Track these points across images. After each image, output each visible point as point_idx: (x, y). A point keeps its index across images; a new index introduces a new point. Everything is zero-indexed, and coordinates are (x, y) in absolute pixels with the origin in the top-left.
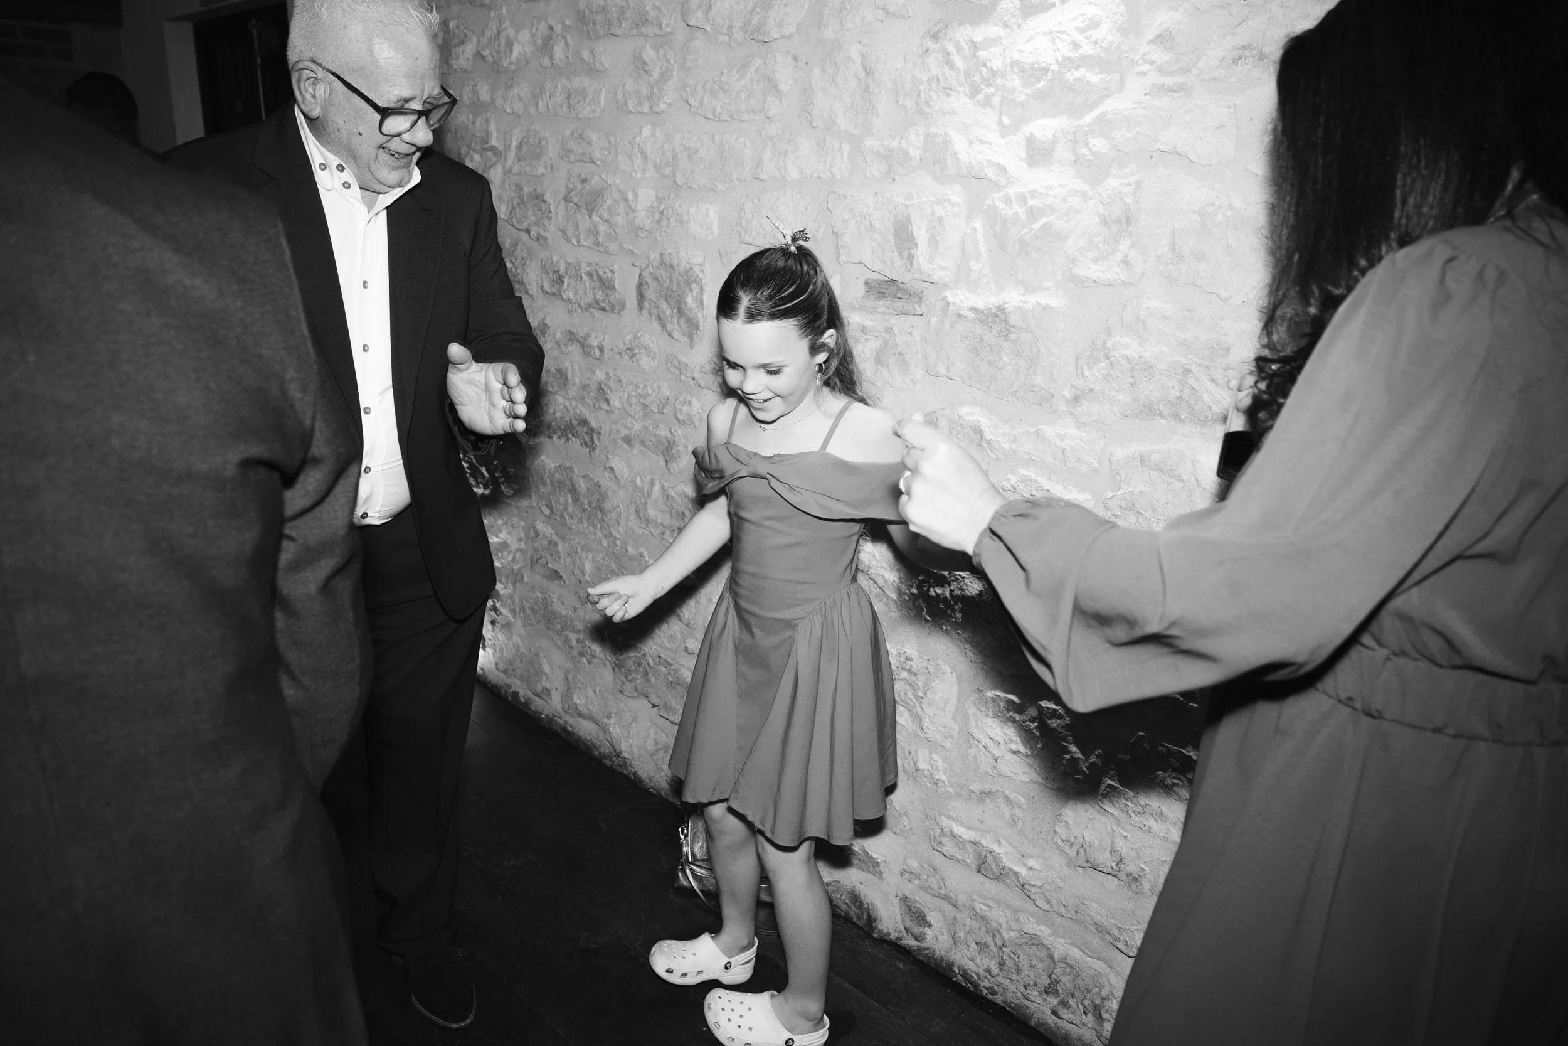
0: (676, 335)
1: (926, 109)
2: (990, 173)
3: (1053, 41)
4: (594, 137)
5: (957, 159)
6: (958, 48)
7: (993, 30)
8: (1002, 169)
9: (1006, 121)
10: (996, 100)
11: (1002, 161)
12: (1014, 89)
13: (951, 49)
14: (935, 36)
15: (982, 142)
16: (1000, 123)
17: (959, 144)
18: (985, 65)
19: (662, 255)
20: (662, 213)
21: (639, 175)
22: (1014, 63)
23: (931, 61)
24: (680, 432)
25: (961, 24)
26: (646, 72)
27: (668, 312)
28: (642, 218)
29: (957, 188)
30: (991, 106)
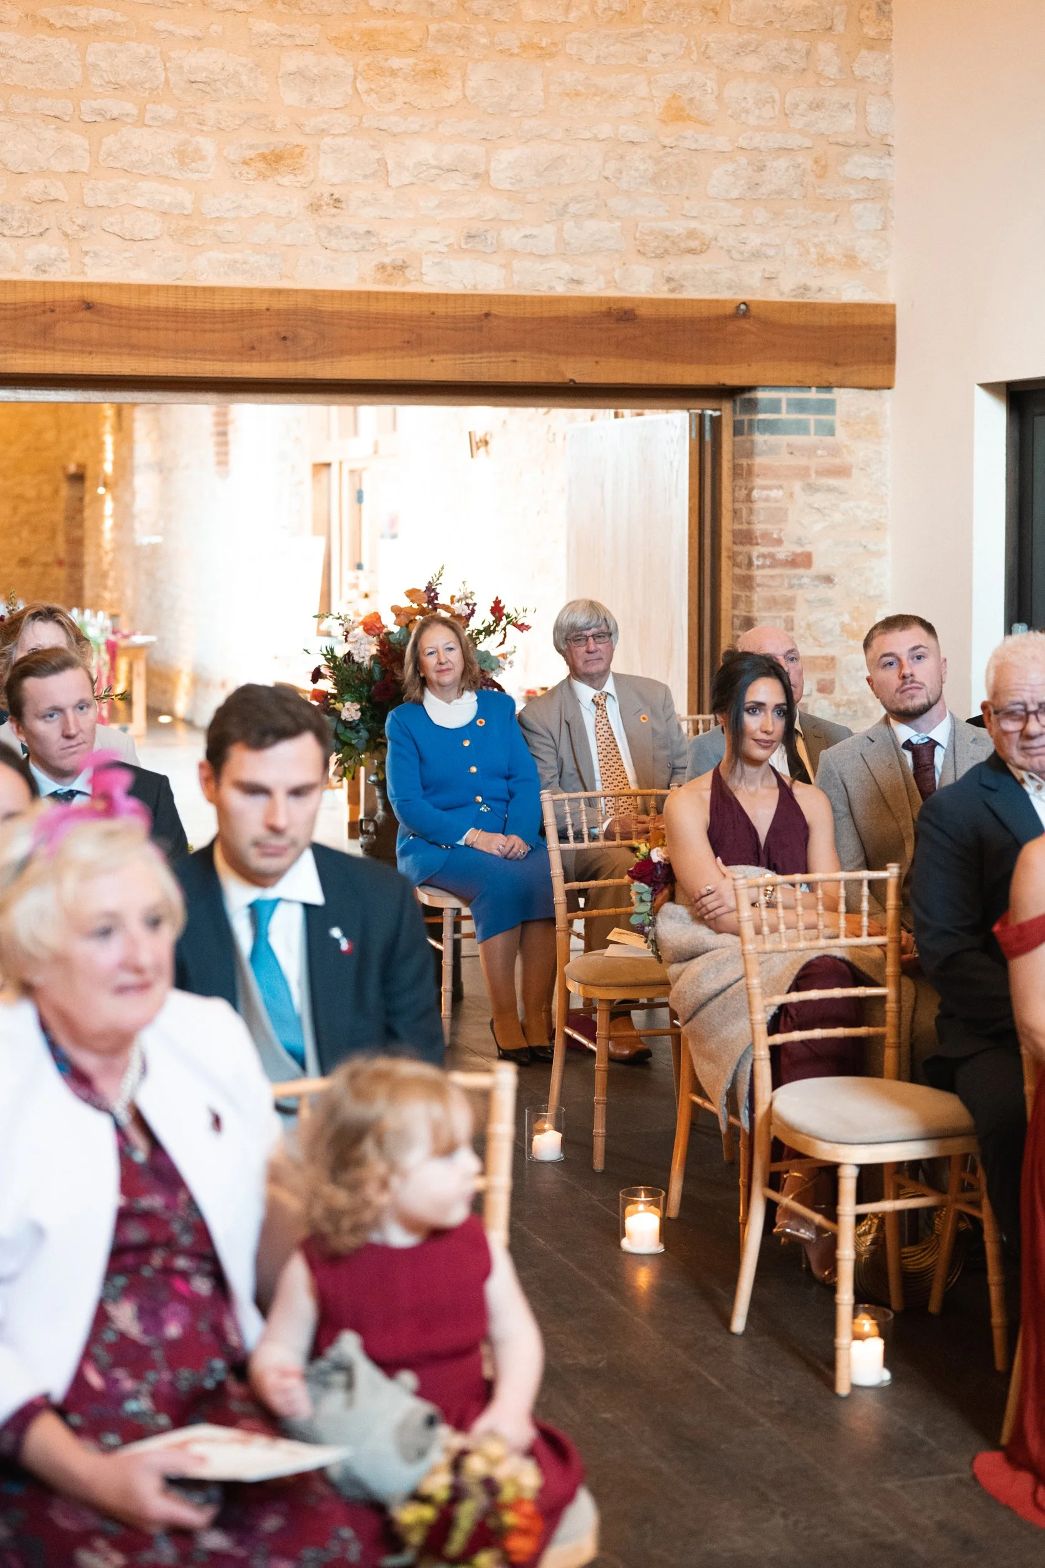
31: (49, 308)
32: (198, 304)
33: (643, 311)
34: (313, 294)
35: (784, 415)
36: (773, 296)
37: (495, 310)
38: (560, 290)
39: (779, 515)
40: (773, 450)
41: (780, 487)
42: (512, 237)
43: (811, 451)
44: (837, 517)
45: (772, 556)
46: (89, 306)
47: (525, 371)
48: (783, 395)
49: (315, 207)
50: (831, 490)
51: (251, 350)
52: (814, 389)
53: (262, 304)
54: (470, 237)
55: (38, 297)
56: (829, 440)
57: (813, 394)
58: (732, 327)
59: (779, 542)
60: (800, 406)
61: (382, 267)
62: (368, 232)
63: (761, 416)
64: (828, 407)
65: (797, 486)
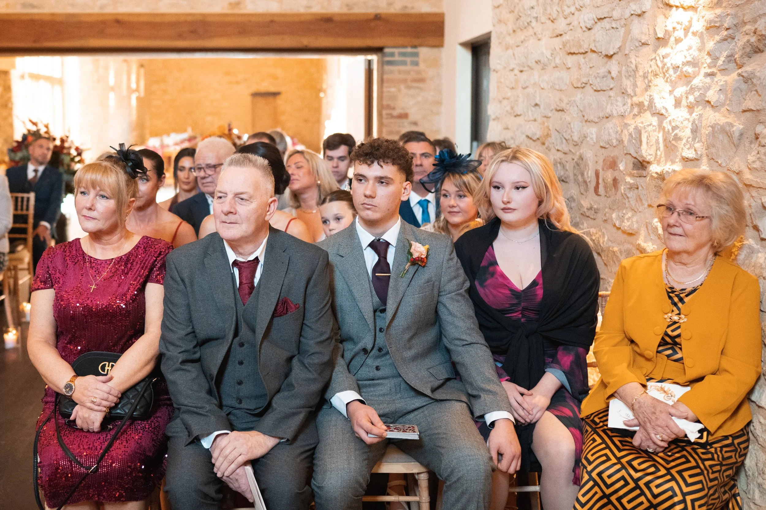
31: (104, 22)
32: (158, 20)
33: (336, 18)
34: (203, 15)
35: (397, 58)
36: (392, 10)
37: (275, 19)
38: (302, 10)
39: (394, 98)
40: (391, 72)
41: (395, 87)
43: (408, 72)
44: (420, 99)
45: (391, 114)
46: (118, 22)
47: (288, 42)
48: (396, 51)
50: (417, 88)
51: (180, 36)
52: (410, 48)
53: (182, 19)
55: (100, 19)
56: (416, 68)
57: (409, 50)
58: (373, 24)
59: (394, 109)
60: (403, 54)
61: (231, 4)
63: (387, 59)
64: (416, 55)
65: (402, 87)
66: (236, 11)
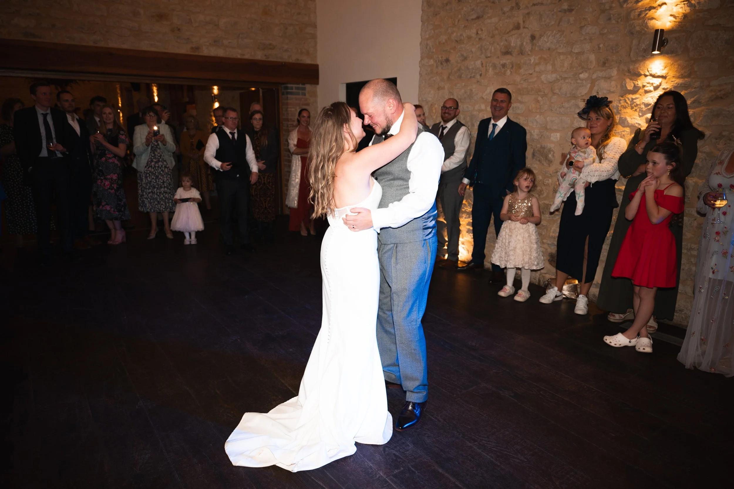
0: (545, 164)
1: (620, 112)
2: (637, 125)
3: (652, 98)
4: (521, 118)
5: (628, 123)
6: (629, 99)
7: (637, 96)
8: (639, 124)
9: (640, 114)
10: (638, 110)
11: (640, 122)
12: (643, 108)
13: (627, 99)
14: (622, 97)
15: (634, 119)
16: (639, 115)
17: (629, 119)
18: (635, 103)
19: (541, 145)
20: (542, 135)
21: (535, 127)
22: (642, 103)
23: (621, 102)
24: (544, 188)
25: (629, 94)
26: (539, 103)
27: (543, 159)
28: (536, 137)
29: (628, 128)
30: (637, 111)
31: (98, 54)
33: (259, 63)
34: (174, 54)
35: (294, 91)
36: (290, 61)
37: (223, 60)
38: (239, 57)
40: (292, 99)
41: (294, 108)
42: (225, 42)
43: (301, 99)
45: (292, 124)
46: (110, 54)
48: (294, 86)
49: (173, 31)
52: (301, 85)
53: (159, 56)
54: (215, 41)
55: (95, 51)
56: (304, 97)
57: (301, 86)
58: (281, 68)
60: (298, 88)
61: (192, 48)
62: (188, 39)
63: (289, 91)
64: (304, 89)
66: (197, 54)
